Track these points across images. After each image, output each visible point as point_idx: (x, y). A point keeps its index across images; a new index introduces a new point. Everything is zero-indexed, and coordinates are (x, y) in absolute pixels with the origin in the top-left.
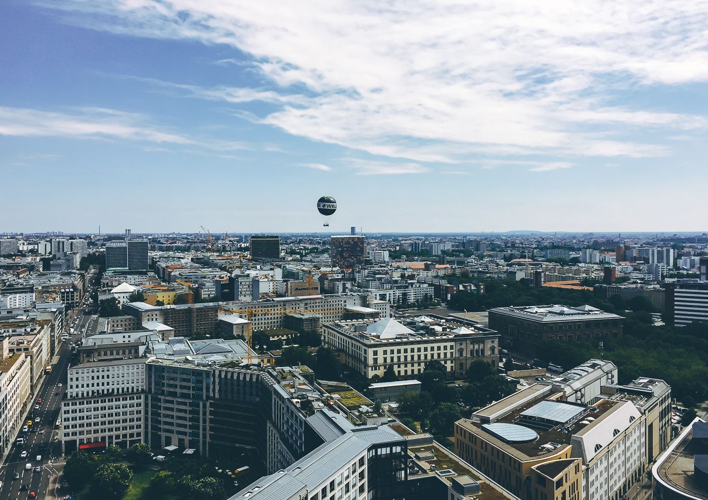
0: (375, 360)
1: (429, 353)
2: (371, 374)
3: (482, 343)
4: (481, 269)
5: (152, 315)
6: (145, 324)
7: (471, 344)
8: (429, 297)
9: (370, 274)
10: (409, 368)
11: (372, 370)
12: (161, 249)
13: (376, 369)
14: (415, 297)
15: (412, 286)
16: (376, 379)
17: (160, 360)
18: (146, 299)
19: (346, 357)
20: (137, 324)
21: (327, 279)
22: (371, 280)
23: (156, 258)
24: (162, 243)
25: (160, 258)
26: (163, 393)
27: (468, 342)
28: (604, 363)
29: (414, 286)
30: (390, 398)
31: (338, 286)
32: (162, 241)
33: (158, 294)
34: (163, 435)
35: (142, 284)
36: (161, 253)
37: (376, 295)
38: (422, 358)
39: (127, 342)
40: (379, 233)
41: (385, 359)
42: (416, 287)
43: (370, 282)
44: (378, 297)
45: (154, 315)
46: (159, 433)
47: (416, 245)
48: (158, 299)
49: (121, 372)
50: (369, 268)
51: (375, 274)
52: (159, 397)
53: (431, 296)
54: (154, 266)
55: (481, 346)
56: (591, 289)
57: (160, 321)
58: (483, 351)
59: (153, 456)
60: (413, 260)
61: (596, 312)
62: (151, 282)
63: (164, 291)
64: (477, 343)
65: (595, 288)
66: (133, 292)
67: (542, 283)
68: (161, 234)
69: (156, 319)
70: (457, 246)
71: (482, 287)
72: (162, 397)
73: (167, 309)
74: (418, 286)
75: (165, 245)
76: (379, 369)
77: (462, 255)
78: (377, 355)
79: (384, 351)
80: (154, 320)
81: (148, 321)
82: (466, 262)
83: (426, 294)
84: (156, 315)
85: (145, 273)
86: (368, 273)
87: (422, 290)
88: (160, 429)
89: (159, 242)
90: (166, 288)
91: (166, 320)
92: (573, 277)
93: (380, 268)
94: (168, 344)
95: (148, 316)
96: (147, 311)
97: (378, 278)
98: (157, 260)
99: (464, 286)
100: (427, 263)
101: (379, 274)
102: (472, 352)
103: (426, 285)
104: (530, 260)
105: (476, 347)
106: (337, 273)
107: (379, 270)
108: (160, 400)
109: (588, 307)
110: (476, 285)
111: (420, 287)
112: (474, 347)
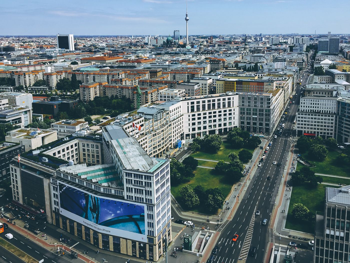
5: (340, 76)
6: (336, 81)
12: (346, 42)
17: (344, 100)
18: (337, 68)
20: (333, 80)
23: (343, 47)
24: (346, 39)
25: (345, 47)
26: (345, 116)
32: (346, 38)
33: (343, 66)
34: (344, 137)
35: (335, 60)
36: (346, 44)
39: (327, 88)
45: (341, 77)
46: (342, 135)
48: (343, 68)
49: (324, 103)
52: (343, 118)
54: (342, 51)
57: (344, 79)
59: (338, 146)
62: (340, 59)
63: (347, 64)
66: (331, 64)
68: (346, 35)
69: (342, 79)
72: (345, 118)
73: (348, 74)
75: (348, 40)
80: (341, 79)
81: (338, 79)
84: (342, 76)
85: (337, 55)
88: (342, 133)
89: (345, 39)
90: (348, 63)
91: (347, 79)
94: (348, 92)
95: (338, 76)
96: (338, 74)
98: (344, 48)
108: (343, 119)
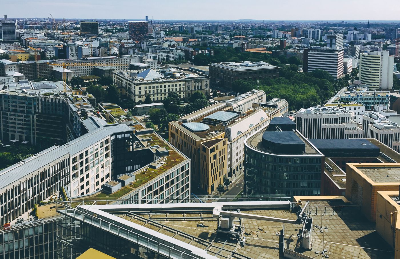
0: (140, 92)
1: (171, 88)
2: (137, 100)
3: (200, 82)
4: (214, 42)
5: (12, 67)
6: (7, 72)
7: (194, 83)
8: (182, 58)
9: (150, 44)
10: (159, 96)
11: (138, 98)
12: (26, 28)
13: (140, 97)
14: (174, 57)
15: (172, 51)
16: (140, 102)
17: (7, 92)
18: (11, 58)
19: (125, 91)
20: (3, 72)
21: (124, 47)
22: (150, 48)
23: (21, 33)
24: (28, 24)
25: (24, 33)
26: (9, 111)
27: (192, 82)
28: (259, 91)
29: (173, 51)
30: (146, 113)
31: (130, 51)
32: (27, 23)
33: (18, 55)
34: (10, 134)
35: (9, 49)
36: (25, 30)
37: (151, 56)
38: (167, 91)
40: (163, 20)
41: (146, 92)
42: (174, 52)
43: (149, 49)
44: (152, 58)
45: (13, 67)
46: (8, 133)
47: (181, 28)
48: (18, 58)
50: (150, 41)
51: (152, 44)
52: (7, 112)
53: (183, 57)
54: (20, 39)
55: (200, 84)
56: (271, 53)
57: (17, 70)
58: (201, 87)
59: (4, 145)
60: (178, 36)
61: (265, 65)
62: (15, 48)
63: (22, 53)
64: (198, 82)
65: (273, 52)
66: (3, 54)
67: (246, 49)
68: (28, 19)
69: (14, 70)
70: (206, 28)
71: (212, 52)
72: (9, 113)
73: (21, 64)
74: (175, 51)
75: (29, 26)
76: (142, 97)
77: (207, 33)
78: (141, 89)
79: (145, 87)
80: (13, 70)
81: (9, 70)
82: (208, 38)
83: (180, 56)
84: (14, 67)
85: (13, 42)
86: (149, 44)
87: (178, 54)
88: (8, 131)
89: (26, 24)
90: (24, 51)
91: (20, 70)
92: (264, 46)
93: (157, 41)
94: (19, 84)
95: (9, 67)
96: (8, 65)
97: (154, 47)
98: (22, 34)
99: (202, 51)
100: (184, 38)
101: (155, 44)
102: (195, 87)
103: (180, 51)
104: (244, 37)
105: (197, 84)
106: (131, 44)
107: (156, 42)
108: (7, 114)
109: (262, 62)
110: (208, 51)
111: (176, 51)
112: (196, 84)
